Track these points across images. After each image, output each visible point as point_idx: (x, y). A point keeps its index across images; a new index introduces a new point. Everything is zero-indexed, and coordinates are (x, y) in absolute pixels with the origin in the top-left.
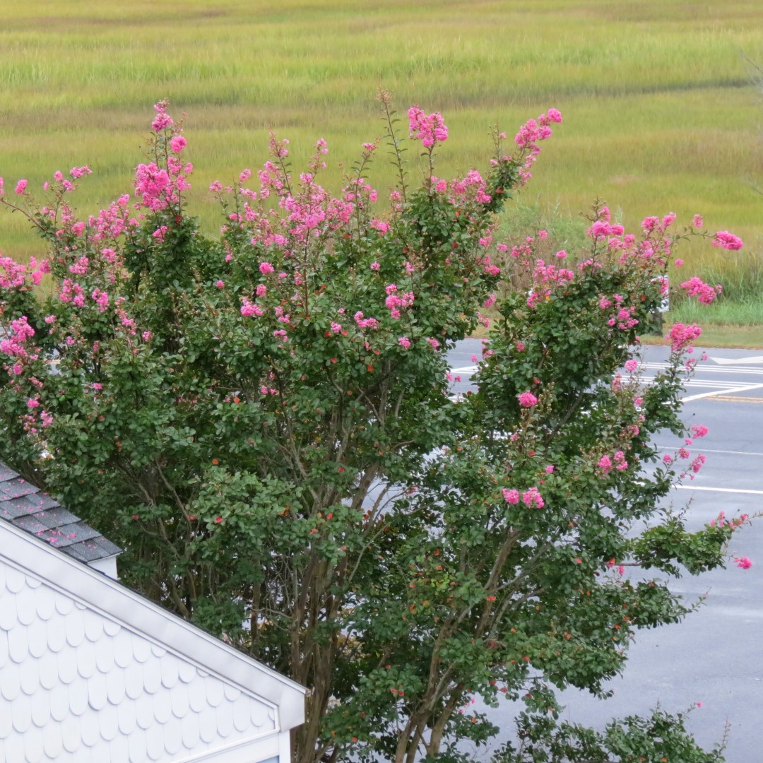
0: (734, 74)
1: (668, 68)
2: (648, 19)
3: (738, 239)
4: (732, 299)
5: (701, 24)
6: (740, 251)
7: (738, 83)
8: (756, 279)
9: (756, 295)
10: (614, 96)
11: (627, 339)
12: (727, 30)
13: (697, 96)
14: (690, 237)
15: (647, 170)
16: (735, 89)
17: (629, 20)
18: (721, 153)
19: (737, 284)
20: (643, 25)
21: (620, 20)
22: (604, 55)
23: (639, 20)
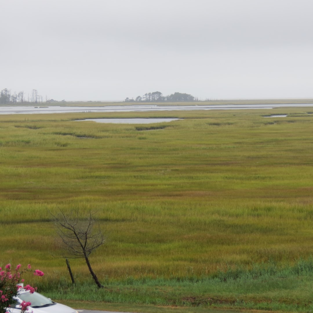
0: (47, 217)
1: (26, 215)
2: (20, 199)
3: (42, 273)
4: (44, 291)
5: (37, 201)
6: (43, 276)
7: (48, 221)
8: (52, 285)
9: (52, 290)
10: (8, 224)
11: (6, 306)
12: (45, 203)
13: (35, 225)
14: (26, 272)
15: (18, 248)
16: (47, 222)
17: (13, 199)
18: (42, 243)
19: (46, 286)
20: (18, 201)
21: (10, 199)
22: (5, 210)
23: (17, 199)
